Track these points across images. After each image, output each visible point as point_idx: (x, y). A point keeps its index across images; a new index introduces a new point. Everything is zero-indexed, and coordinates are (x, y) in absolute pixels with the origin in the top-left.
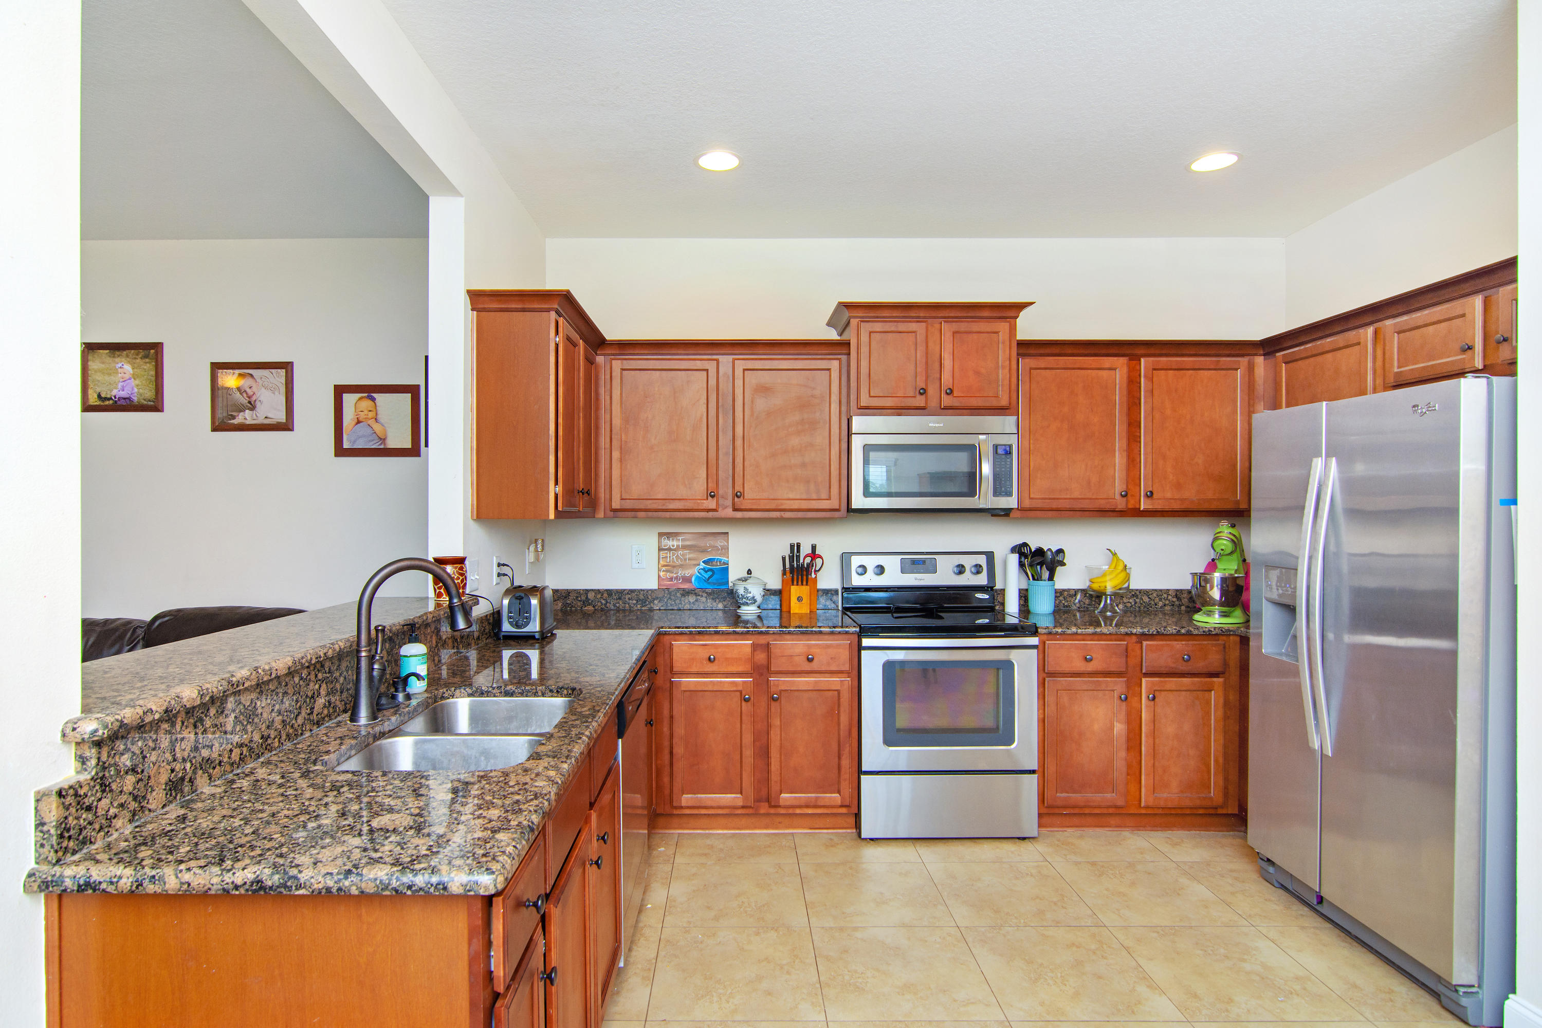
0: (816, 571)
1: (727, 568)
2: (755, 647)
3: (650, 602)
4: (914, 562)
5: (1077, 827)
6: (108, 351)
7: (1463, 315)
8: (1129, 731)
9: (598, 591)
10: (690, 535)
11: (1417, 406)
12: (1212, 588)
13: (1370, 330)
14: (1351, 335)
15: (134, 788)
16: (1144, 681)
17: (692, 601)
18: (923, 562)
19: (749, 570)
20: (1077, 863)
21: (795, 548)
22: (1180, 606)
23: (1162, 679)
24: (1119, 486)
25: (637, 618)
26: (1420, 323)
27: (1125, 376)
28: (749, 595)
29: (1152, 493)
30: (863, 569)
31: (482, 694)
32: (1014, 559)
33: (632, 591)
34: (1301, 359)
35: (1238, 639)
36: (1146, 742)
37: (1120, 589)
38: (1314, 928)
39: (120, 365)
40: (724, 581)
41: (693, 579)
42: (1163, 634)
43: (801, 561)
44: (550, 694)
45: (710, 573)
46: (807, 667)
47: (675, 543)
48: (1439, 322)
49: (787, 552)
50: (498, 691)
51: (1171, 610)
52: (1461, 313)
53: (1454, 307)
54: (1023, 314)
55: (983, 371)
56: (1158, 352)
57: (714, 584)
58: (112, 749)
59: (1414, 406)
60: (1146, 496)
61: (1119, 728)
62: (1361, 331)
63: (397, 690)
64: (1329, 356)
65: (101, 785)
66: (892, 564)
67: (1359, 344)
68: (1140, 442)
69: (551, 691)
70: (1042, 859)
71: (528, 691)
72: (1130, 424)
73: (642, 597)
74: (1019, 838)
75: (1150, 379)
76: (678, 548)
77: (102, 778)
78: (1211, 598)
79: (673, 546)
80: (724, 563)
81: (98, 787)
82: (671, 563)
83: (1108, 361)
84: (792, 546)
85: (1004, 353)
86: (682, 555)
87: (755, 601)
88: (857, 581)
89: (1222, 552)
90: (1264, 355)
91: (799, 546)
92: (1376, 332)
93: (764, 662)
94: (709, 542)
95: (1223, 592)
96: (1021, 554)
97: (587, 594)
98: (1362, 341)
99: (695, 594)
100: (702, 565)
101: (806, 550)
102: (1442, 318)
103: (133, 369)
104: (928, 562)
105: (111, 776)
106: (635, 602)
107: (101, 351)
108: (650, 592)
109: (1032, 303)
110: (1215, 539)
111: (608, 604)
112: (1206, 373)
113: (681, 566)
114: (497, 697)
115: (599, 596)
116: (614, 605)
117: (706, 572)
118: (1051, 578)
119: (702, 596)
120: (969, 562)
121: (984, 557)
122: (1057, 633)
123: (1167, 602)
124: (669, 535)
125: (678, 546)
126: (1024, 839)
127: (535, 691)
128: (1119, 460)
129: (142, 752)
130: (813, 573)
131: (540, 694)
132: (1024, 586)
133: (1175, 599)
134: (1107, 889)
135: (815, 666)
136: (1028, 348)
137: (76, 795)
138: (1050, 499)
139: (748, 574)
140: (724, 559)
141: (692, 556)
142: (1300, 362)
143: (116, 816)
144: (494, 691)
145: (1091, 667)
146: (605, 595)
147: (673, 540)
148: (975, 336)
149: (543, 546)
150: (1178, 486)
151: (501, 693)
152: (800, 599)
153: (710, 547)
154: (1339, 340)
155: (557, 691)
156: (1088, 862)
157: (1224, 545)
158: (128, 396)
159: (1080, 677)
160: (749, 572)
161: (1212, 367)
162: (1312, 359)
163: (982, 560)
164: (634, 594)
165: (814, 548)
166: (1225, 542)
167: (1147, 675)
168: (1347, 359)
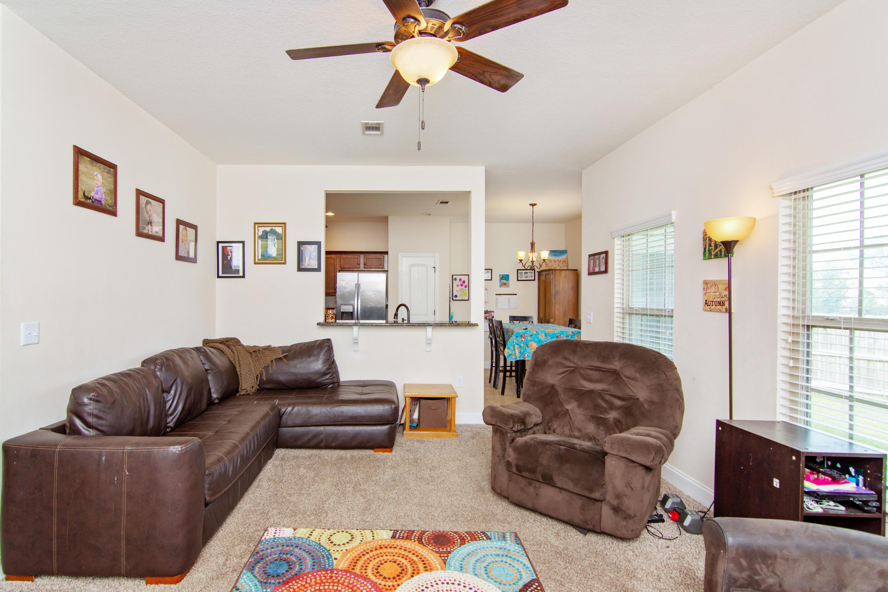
6: (89, 159)
39: (96, 173)
103: (103, 179)
107: (86, 158)
158: (99, 199)
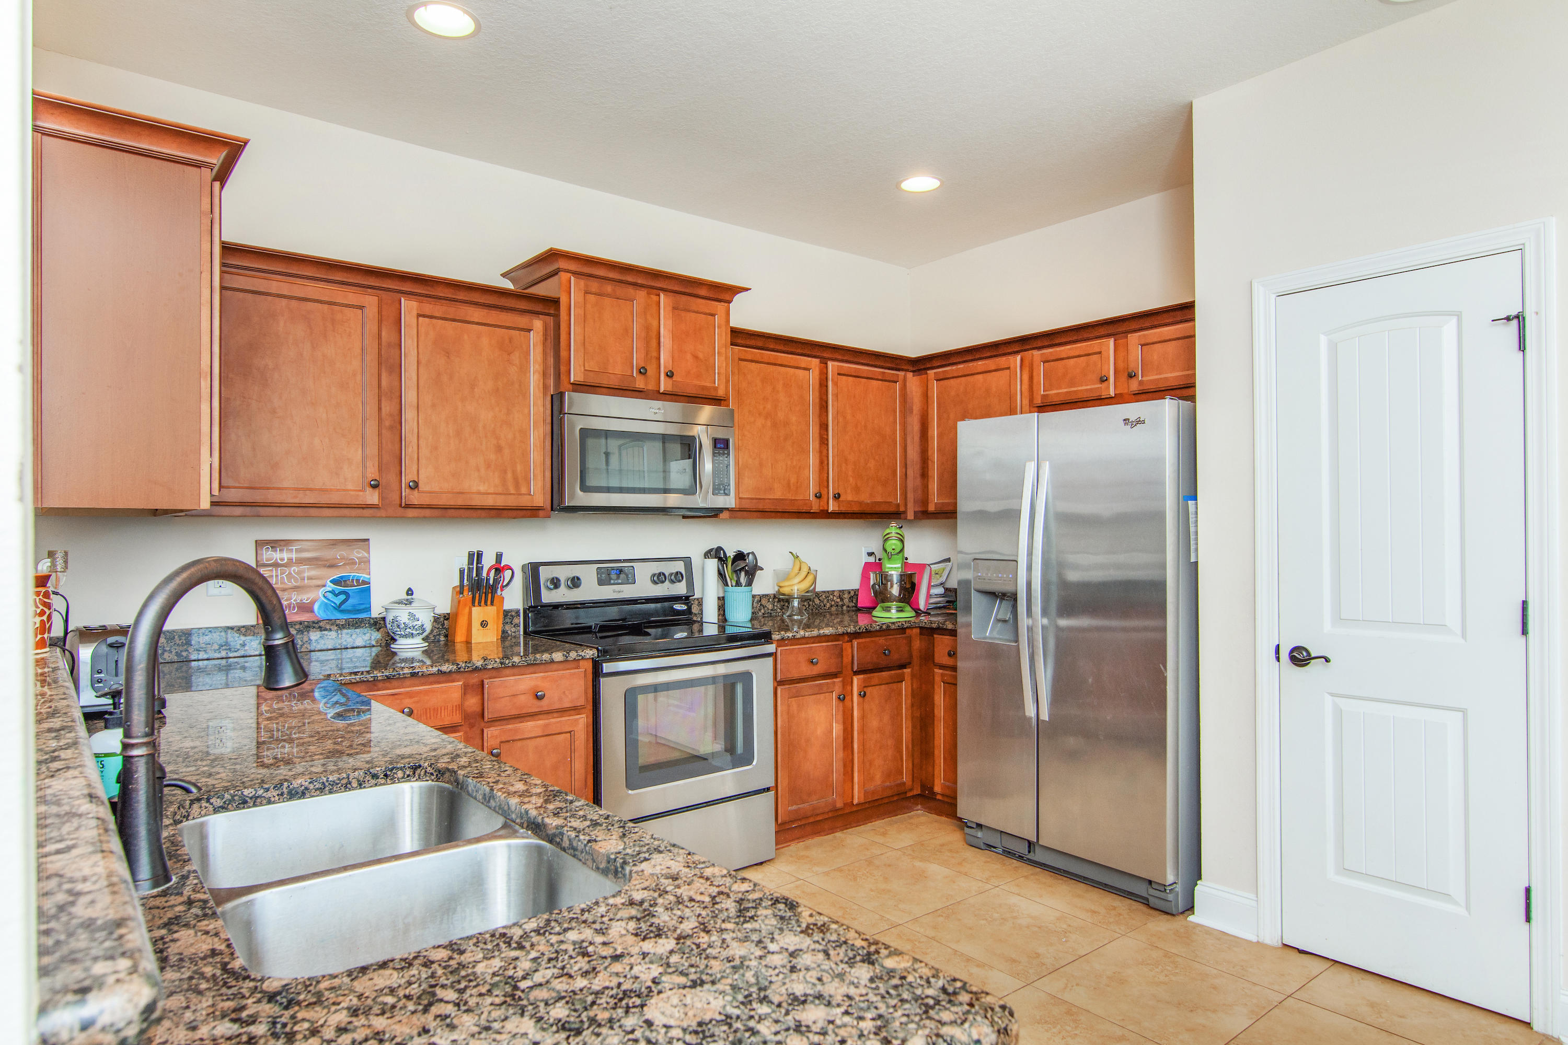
0: (503, 588)
1: (369, 589)
2: (466, 689)
3: (240, 646)
5: (798, 838)
7: (1100, 353)
8: (845, 730)
10: (309, 544)
11: (1128, 419)
12: (892, 586)
13: (1019, 358)
14: (1002, 361)
16: (855, 679)
17: (314, 637)
18: (621, 570)
19: (410, 589)
20: (827, 874)
21: (476, 557)
22: (843, 605)
23: (868, 675)
24: (812, 490)
26: (1064, 355)
27: (817, 378)
28: (416, 623)
29: (839, 495)
30: (555, 583)
31: (245, 802)
32: (712, 565)
33: (209, 631)
34: (953, 378)
35: (918, 630)
36: (858, 738)
37: (807, 592)
38: (1032, 874)
40: (363, 607)
41: (316, 607)
42: (870, 631)
43: (485, 574)
44: (374, 782)
45: (343, 597)
46: (535, 706)
47: (286, 555)
48: (1079, 356)
49: (464, 563)
50: (275, 793)
51: (837, 610)
52: (1098, 350)
53: (1094, 345)
54: (738, 298)
55: (701, 355)
56: (840, 357)
57: (349, 612)
59: (1124, 420)
60: (835, 497)
61: (837, 729)
62: (1011, 358)
64: (980, 377)
66: (589, 575)
67: (1008, 368)
68: (827, 445)
69: (375, 776)
70: (794, 879)
71: (334, 784)
72: (821, 426)
73: (226, 639)
74: (756, 865)
75: (835, 384)
76: (290, 563)
78: (891, 593)
79: (282, 559)
80: (364, 582)
83: (804, 361)
84: (471, 555)
85: (721, 338)
86: (298, 573)
87: (424, 630)
88: (548, 597)
89: (893, 551)
90: (913, 371)
91: (480, 555)
92: (1022, 360)
93: (477, 709)
94: (339, 553)
95: (902, 589)
96: (722, 560)
98: (1012, 366)
99: (320, 627)
100: (330, 586)
101: (488, 561)
102: (1082, 353)
106: (213, 647)
108: (240, 631)
109: (747, 289)
110: (886, 540)
112: (874, 382)
113: (295, 588)
114: (274, 803)
116: (178, 654)
117: (336, 595)
118: (749, 583)
119: (330, 630)
120: (668, 569)
121: (682, 563)
122: (788, 639)
123: (833, 603)
124: (274, 544)
125: (290, 560)
126: (761, 863)
127: (344, 781)
128: (813, 460)
130: (499, 589)
131: (355, 784)
132: (721, 595)
133: (839, 600)
134: (872, 890)
135: (544, 704)
136: (739, 336)
138: (757, 499)
139: (408, 594)
140: (363, 576)
141: (313, 573)
142: (952, 381)
144: (269, 794)
145: (816, 670)
147: (281, 551)
148: (693, 315)
149: (66, 562)
150: (857, 489)
151: (282, 794)
152: (484, 625)
153: (342, 558)
154: (991, 364)
155: (386, 775)
156: (834, 870)
157: (894, 544)
159: (804, 682)
160: (410, 592)
161: (880, 378)
162: (963, 379)
163: (680, 568)
164: (212, 636)
165: (499, 557)
166: (894, 542)
167: (856, 673)
168: (997, 381)
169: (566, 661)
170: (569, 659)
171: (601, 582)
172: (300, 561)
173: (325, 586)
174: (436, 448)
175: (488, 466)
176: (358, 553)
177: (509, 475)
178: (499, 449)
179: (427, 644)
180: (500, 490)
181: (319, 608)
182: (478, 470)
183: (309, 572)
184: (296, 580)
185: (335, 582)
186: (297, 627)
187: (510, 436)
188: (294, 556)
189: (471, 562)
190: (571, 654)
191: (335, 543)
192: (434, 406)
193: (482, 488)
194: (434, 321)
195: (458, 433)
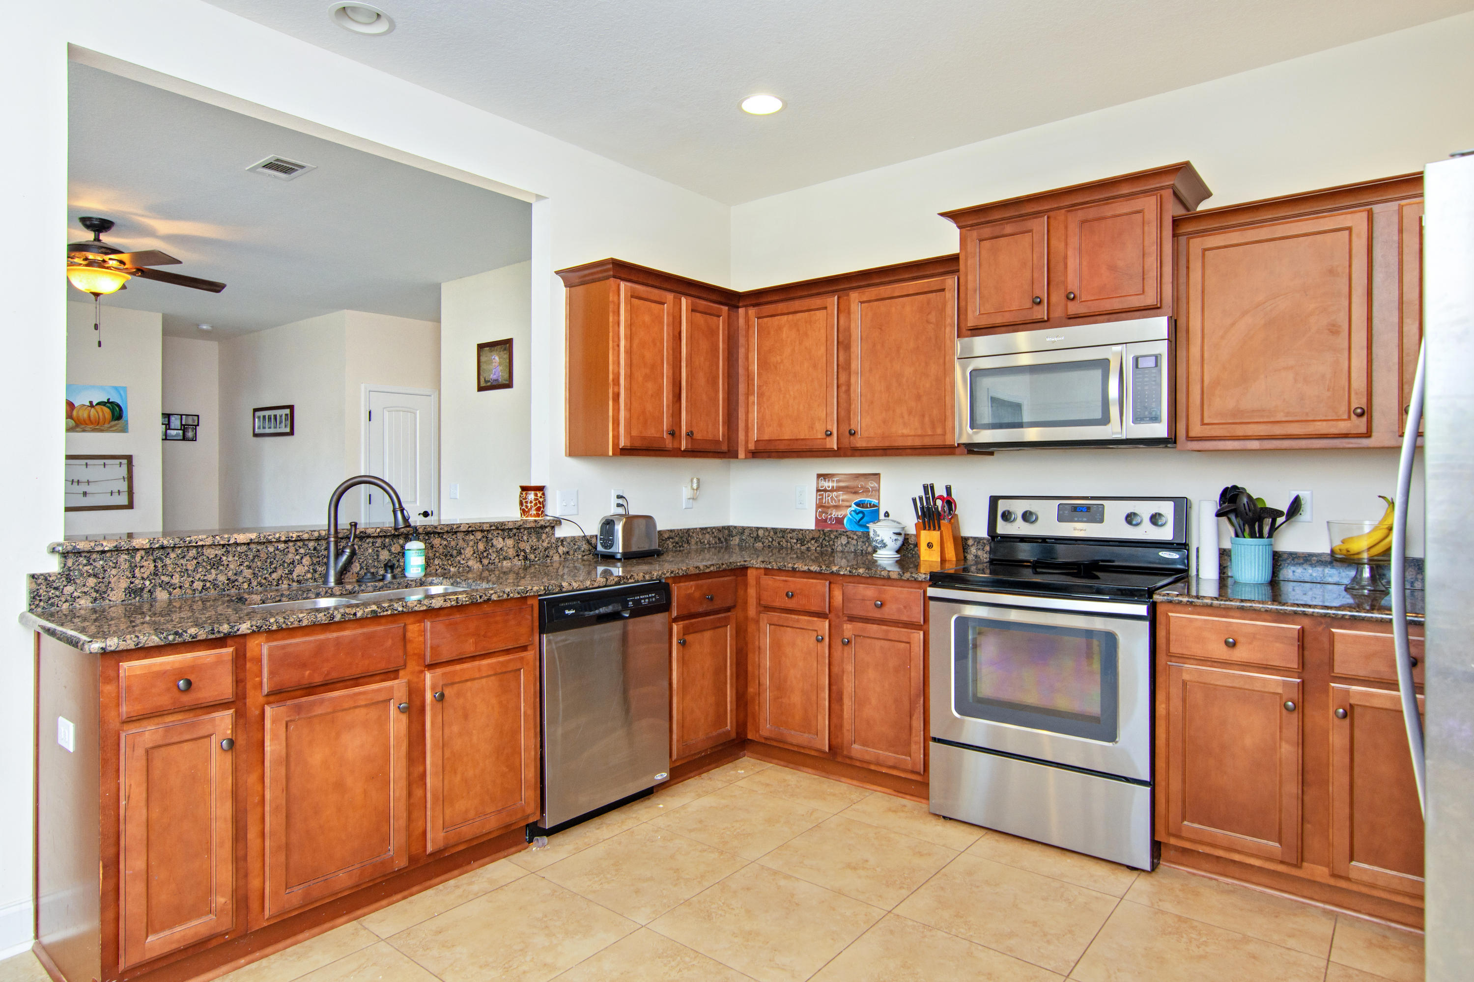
2: (831, 587)
3: (808, 542)
4: (1075, 508)
9: (766, 529)
10: (843, 476)
15: (96, 586)
16: (1332, 687)
17: (844, 542)
18: (1088, 508)
21: (929, 489)
23: (1367, 689)
24: (1350, 404)
25: (797, 557)
27: (1366, 236)
28: (877, 538)
30: (1011, 516)
33: (793, 530)
41: (845, 521)
42: (1364, 621)
43: (932, 503)
45: (861, 515)
46: (877, 614)
47: (831, 484)
55: (1121, 263)
58: (77, 561)
61: (1288, 751)
63: (386, 572)
65: (67, 579)
66: (1047, 513)
73: (800, 536)
76: (833, 489)
77: (67, 575)
79: (829, 487)
80: (874, 506)
81: (64, 579)
82: (827, 505)
83: (1334, 219)
84: (925, 487)
85: (1150, 236)
86: (836, 497)
88: (1003, 528)
91: (932, 487)
93: (839, 604)
94: (860, 483)
97: (757, 531)
99: (847, 536)
100: (854, 507)
101: (940, 491)
104: (1093, 509)
105: (76, 576)
106: (795, 541)
108: (807, 532)
111: (774, 542)
113: (835, 507)
115: (767, 534)
116: (779, 543)
117: (857, 514)
119: (853, 539)
120: (1145, 510)
121: (1171, 504)
122: (1180, 602)
124: (825, 476)
125: (833, 487)
129: (103, 567)
132: (1222, 547)
135: (886, 613)
136: (1199, 223)
137: (46, 579)
138: (1234, 423)
139: (885, 516)
140: (876, 501)
141: (845, 497)
143: (79, 597)
145: (1237, 655)
146: (772, 533)
147: (829, 481)
148: (1110, 222)
149: (698, 484)
152: (930, 545)
153: (862, 488)
159: (1220, 667)
160: (887, 514)
163: (1167, 509)
164: (794, 534)
165: (948, 489)
167: (1338, 679)
169: (900, 580)
170: (903, 578)
171: (1060, 519)
172: (839, 489)
173: (850, 506)
174: (872, 403)
175: (910, 413)
176: (871, 483)
177: (927, 419)
178: (918, 397)
179: (899, 556)
180: (919, 432)
181: (847, 522)
182: (903, 417)
183: (842, 496)
184: (835, 502)
185: (857, 504)
186: (835, 533)
187: (928, 385)
188: (835, 485)
189: (926, 493)
190: (905, 574)
191: (858, 476)
192: (871, 370)
193: (906, 431)
194: (871, 304)
195: (888, 388)
